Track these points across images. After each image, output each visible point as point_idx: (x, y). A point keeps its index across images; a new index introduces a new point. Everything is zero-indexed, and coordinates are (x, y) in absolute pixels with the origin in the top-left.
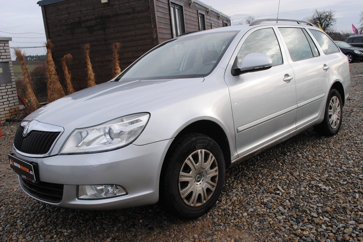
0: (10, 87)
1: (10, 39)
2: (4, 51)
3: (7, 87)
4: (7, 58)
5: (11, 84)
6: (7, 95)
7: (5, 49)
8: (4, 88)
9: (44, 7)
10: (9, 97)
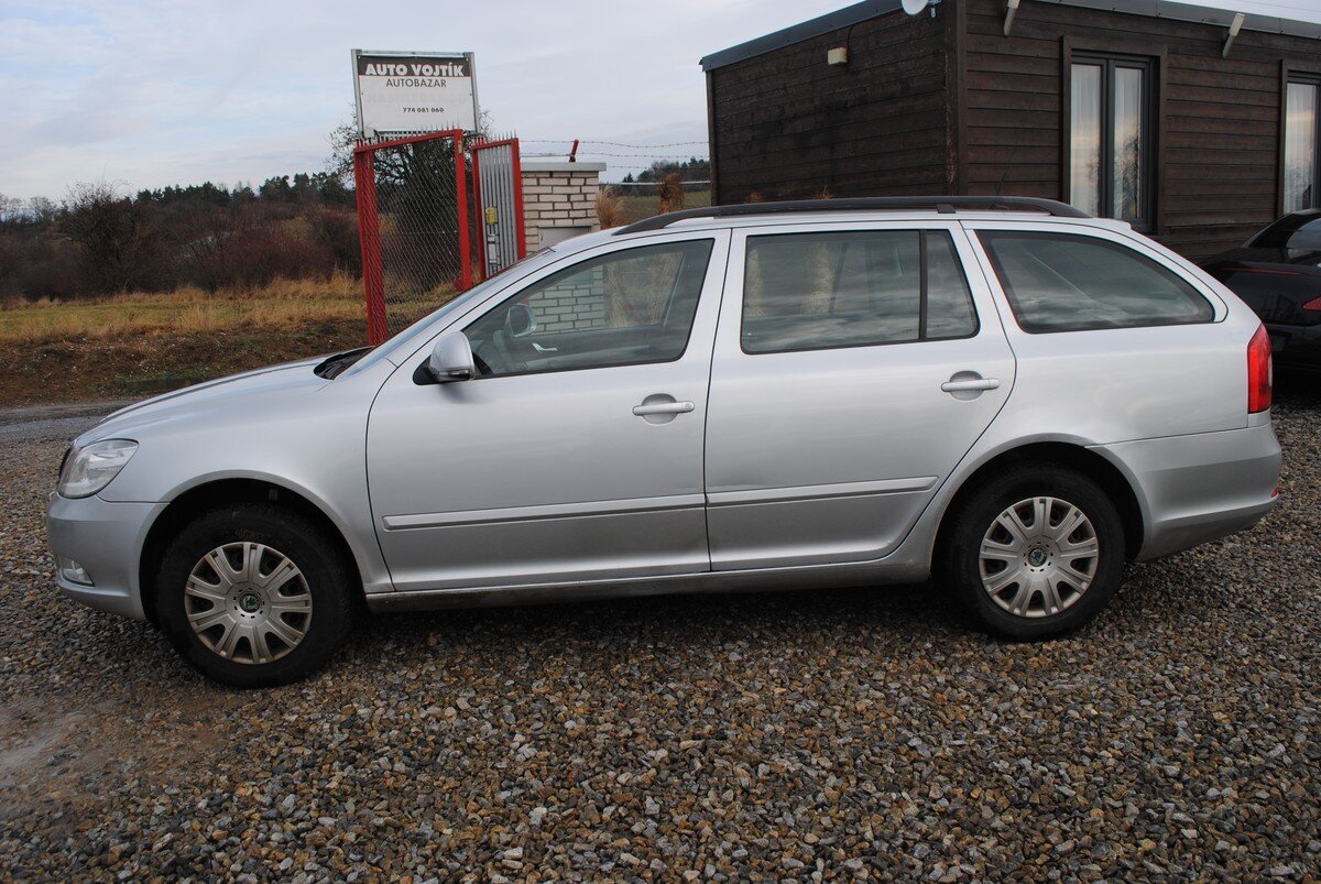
0: (586, 292)
1: (603, 167)
2: (581, 197)
3: (576, 293)
4: (587, 217)
5: (588, 286)
6: (572, 312)
7: (585, 194)
8: (569, 294)
9: (713, 75)
10: (578, 320)
